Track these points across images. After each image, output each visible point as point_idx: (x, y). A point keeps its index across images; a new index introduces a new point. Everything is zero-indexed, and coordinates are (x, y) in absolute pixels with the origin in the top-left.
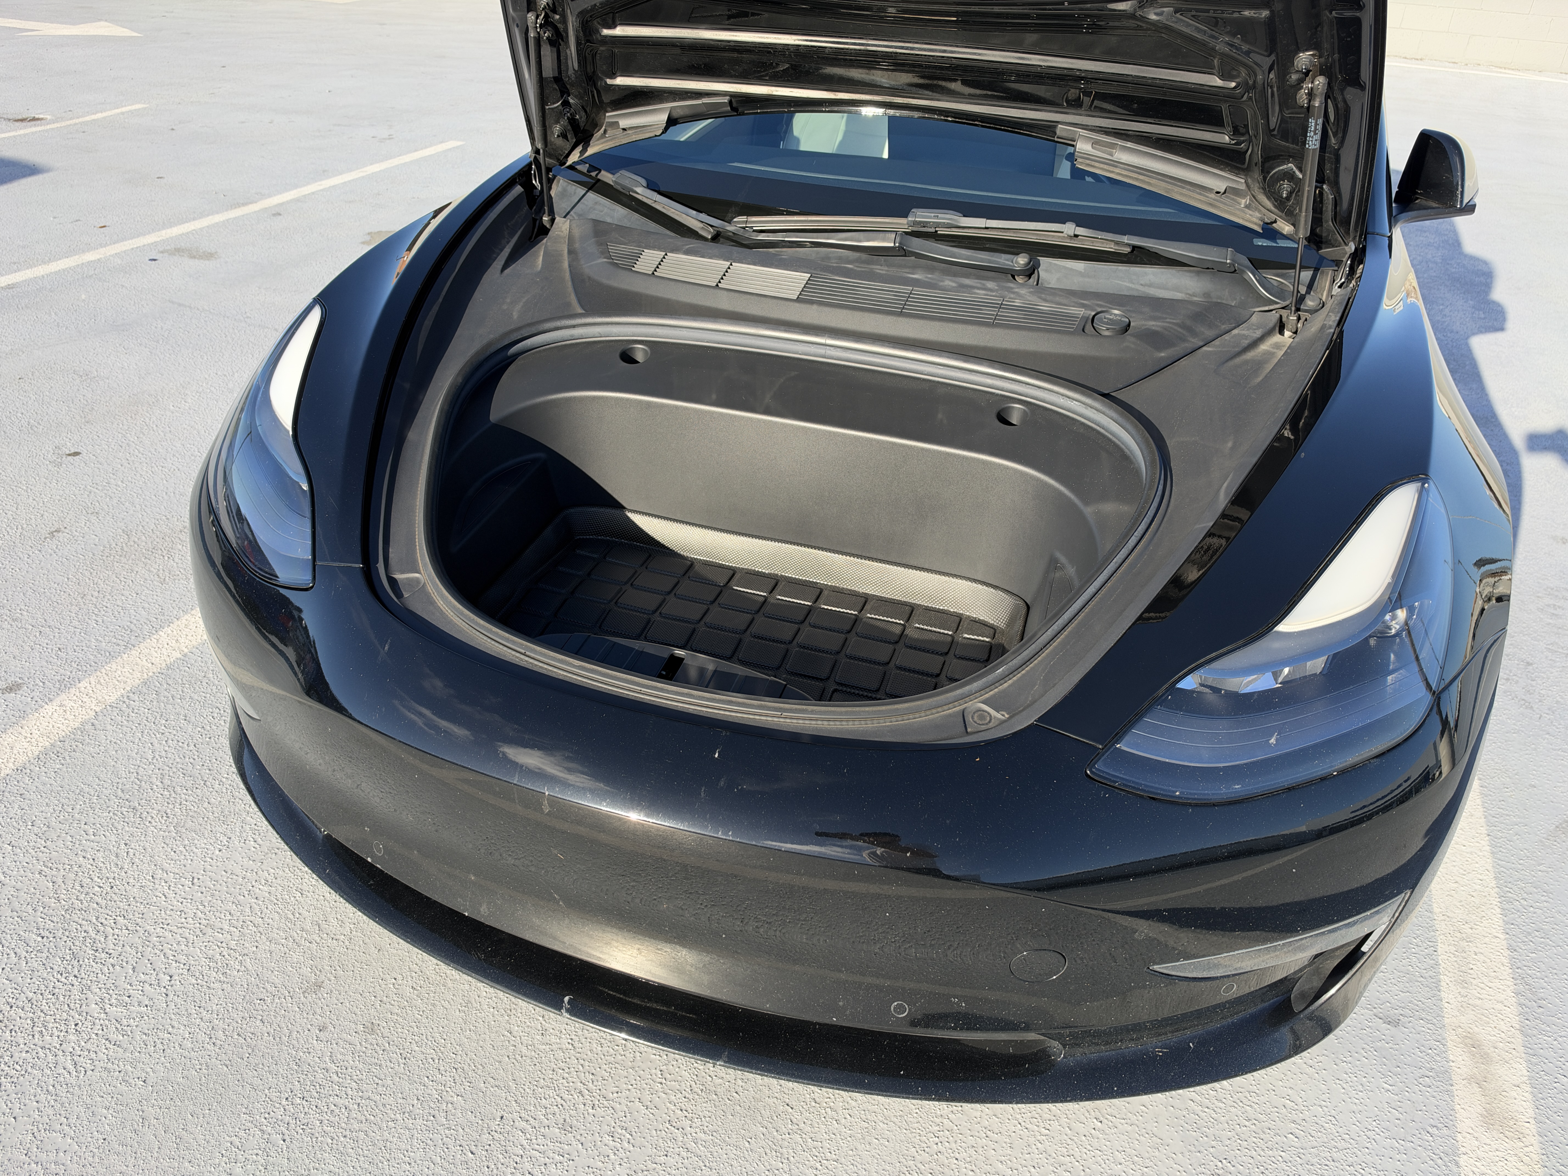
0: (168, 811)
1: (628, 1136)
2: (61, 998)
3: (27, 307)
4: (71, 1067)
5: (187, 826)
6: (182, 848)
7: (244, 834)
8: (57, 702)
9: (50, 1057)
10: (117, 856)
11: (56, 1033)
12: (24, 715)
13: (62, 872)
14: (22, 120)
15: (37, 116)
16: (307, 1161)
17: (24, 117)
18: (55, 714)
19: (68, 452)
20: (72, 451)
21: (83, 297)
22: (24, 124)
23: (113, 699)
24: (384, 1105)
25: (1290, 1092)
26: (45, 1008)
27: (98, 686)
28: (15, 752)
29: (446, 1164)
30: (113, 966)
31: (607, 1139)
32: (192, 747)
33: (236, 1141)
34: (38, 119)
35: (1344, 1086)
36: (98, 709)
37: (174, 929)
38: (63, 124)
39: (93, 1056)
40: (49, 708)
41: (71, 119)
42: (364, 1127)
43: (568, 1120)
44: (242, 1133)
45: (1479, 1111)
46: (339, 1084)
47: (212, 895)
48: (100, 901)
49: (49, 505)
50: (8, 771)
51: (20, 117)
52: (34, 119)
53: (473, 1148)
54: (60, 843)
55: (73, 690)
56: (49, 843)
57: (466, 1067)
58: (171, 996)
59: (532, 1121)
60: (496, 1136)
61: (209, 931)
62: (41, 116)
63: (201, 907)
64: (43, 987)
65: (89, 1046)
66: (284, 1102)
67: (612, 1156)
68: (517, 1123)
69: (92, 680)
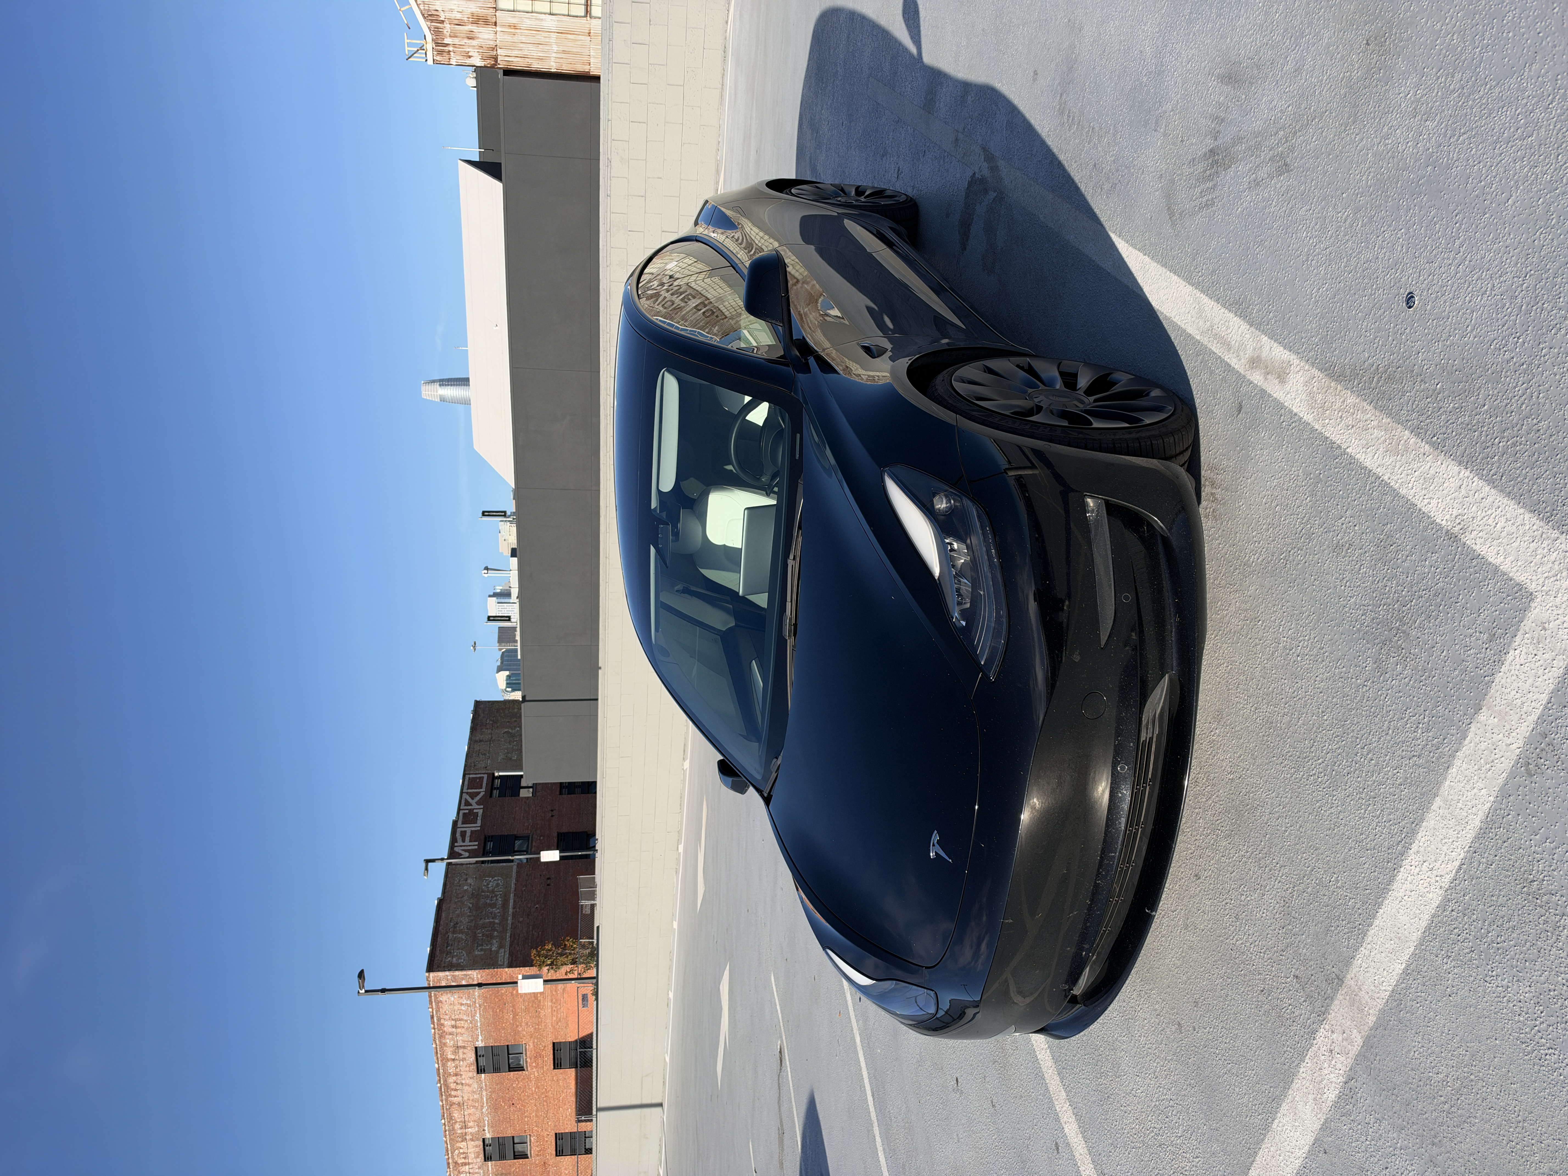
0: (1110, 1079)
1: (1242, 887)
2: (1174, 1157)
3: (884, 1088)
4: (1197, 1160)
5: (1116, 1071)
6: (1125, 1077)
7: (1122, 1041)
8: (1063, 1124)
9: (1194, 1169)
10: (1126, 1112)
11: (1186, 1163)
12: (1068, 1144)
13: (1130, 1142)
14: (781, 1061)
15: (779, 1050)
16: (1237, 1055)
17: (779, 1059)
18: (1069, 1127)
19: (956, 1085)
20: (955, 1082)
21: (879, 1051)
22: (783, 1060)
23: (1065, 1094)
24: (1223, 1009)
25: (1260, 496)
26: (1176, 1166)
27: (1059, 1100)
28: (1082, 1153)
29: (1244, 986)
30: (1165, 1127)
31: (1243, 898)
32: (1086, 1057)
33: (1228, 1087)
34: (781, 1049)
35: (1261, 461)
36: (1068, 1104)
37: (1154, 1092)
38: (783, 1033)
39: (1195, 1147)
40: (1066, 1130)
41: (780, 1027)
42: (1229, 1022)
43: (1235, 915)
44: (1226, 1083)
45: (1278, 382)
46: (1214, 1028)
47: (1143, 1067)
48: (1142, 1127)
49: (980, 1103)
50: (1090, 1159)
51: (779, 1061)
52: (780, 1052)
53: (1240, 969)
54: (1119, 1140)
55: (1060, 1115)
56: (1118, 1146)
57: (1213, 960)
58: (1177, 1102)
59: (1234, 935)
60: (1237, 956)
61: (1156, 1074)
62: (779, 1047)
63: (1147, 1075)
64: (1170, 1165)
65: (1191, 1148)
66: (1217, 1059)
67: (1249, 899)
68: (1234, 943)
69: (1056, 1103)
